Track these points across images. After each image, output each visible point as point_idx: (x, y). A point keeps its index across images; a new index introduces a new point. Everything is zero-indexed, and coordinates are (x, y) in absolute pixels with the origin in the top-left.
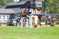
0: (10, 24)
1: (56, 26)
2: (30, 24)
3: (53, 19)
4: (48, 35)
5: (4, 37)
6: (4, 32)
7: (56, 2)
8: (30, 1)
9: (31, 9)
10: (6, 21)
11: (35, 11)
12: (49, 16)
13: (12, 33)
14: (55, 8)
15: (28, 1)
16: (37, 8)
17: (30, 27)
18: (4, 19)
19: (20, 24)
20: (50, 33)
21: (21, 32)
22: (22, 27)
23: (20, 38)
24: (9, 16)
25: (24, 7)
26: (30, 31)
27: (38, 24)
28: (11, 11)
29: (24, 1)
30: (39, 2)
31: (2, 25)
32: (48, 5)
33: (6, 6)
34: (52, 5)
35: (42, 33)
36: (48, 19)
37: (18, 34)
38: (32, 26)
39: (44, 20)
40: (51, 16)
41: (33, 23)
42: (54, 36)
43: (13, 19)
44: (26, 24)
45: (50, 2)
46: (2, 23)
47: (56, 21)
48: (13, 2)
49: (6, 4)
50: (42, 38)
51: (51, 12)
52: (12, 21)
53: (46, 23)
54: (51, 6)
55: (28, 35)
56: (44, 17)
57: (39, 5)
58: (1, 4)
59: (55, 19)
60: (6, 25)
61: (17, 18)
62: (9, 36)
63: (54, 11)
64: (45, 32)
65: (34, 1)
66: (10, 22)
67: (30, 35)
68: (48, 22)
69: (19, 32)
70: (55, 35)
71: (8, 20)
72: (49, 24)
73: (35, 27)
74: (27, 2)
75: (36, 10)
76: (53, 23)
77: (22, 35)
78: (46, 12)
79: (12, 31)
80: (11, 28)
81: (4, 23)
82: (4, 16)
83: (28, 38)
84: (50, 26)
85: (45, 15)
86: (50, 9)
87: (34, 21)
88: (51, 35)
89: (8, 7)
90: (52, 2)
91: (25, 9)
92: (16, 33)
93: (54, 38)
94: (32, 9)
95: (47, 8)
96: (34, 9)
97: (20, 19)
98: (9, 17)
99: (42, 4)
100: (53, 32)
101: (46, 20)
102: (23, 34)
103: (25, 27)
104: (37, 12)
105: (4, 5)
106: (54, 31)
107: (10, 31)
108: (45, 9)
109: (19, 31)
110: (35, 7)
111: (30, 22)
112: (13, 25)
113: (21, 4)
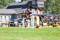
0: (12, 25)
1: (59, 26)
2: (32, 24)
3: (55, 20)
4: (50, 36)
5: (5, 38)
6: (5, 32)
7: (58, 2)
8: (32, 1)
9: (32, 9)
10: (7, 22)
11: (36, 11)
12: (51, 17)
13: (14, 34)
14: (57, 9)
15: (30, 1)
16: (39, 9)
17: (32, 28)
18: (5, 19)
19: (22, 25)
20: (52, 34)
21: (23, 33)
22: (23, 28)
23: (22, 39)
24: (10, 16)
25: (25, 7)
26: (32, 32)
27: (40, 25)
28: (12, 11)
29: (26, 1)
30: (41, 2)
31: (3, 25)
32: (50, 5)
33: (7, 6)
34: (55, 5)
35: (44, 34)
36: (50, 20)
37: (20, 35)
38: (33, 27)
39: (46, 20)
40: (53, 16)
41: (35, 24)
42: (56, 37)
43: (15, 20)
44: (27, 24)
45: (52, 2)
46: (3, 24)
47: (58, 22)
48: (15, 2)
49: (8, 4)
50: (44, 39)
51: (53, 13)
52: (13, 21)
53: (48, 24)
54: (53, 6)
55: (29, 36)
56: (46, 17)
57: (41, 5)
58: (3, 4)
59: (57, 20)
60: (8, 26)
61: (19, 19)
62: (11, 37)
63: (56, 11)
64: (47, 33)
65: (35, 1)
66: (12, 23)
67: (31, 36)
68: (50, 23)
69: (21, 33)
70: (58, 36)
71: (9, 20)
72: (51, 25)
73: (36, 28)
74: (29, 3)
75: (38, 10)
76: (55, 24)
77: (23, 36)
78: (48, 12)
79: (14, 31)
80: (13, 28)
81: (5, 24)
82: (5, 17)
83: (30, 39)
84: (52, 26)
85: (48, 16)
86: (52, 10)
87: (35, 22)
88: (53, 36)
89: (10, 7)
90: (54, 2)
91: (26, 9)
92: (17, 34)
93: (56, 39)
94: (34, 10)
95: (49, 8)
96: (36, 9)
97: (21, 20)
98: (10, 18)
99: (44, 4)
100: (55, 33)
101: (48, 20)
102: (25, 34)
103: (27, 27)
104: (39, 13)
105: (5, 5)
106: (56, 31)
107: (11, 31)
108: (47, 9)
109: (21, 31)
110: (37, 7)
111: (31, 23)
112: (14, 26)
113: (23, 4)
